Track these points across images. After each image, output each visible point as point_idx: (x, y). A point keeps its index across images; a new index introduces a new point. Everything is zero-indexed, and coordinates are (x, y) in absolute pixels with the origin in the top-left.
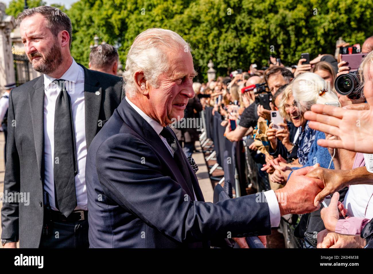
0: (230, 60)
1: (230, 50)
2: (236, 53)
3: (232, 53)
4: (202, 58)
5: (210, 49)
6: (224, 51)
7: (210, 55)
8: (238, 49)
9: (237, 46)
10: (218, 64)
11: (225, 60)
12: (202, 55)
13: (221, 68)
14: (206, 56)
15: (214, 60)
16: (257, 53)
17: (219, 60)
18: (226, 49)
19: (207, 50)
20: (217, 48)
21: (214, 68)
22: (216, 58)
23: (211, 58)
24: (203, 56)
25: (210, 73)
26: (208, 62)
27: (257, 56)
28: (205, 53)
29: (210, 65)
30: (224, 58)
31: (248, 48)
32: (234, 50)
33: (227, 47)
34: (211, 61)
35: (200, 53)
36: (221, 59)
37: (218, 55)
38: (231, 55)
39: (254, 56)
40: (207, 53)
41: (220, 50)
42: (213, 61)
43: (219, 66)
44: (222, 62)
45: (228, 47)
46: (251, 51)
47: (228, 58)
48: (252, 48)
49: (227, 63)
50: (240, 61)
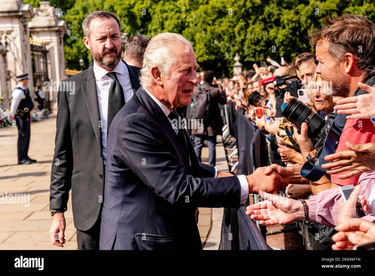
0: (257, 53)
1: (257, 42)
2: (264, 46)
3: (259, 46)
4: (228, 50)
5: (236, 42)
6: (252, 44)
7: (236, 48)
8: (265, 42)
9: (265, 39)
10: (245, 57)
11: (252, 53)
12: (228, 48)
13: (248, 61)
14: (232, 49)
15: (241, 53)
16: (287, 46)
17: (246, 53)
18: (253, 42)
19: (233, 43)
20: (243, 41)
21: (240, 61)
22: (243, 51)
23: (238, 51)
24: (229, 49)
25: (236, 66)
26: (234, 56)
27: (286, 49)
28: (231, 46)
29: (237, 58)
30: (251, 51)
31: (276, 41)
32: (262, 43)
33: (254, 40)
34: (237, 54)
35: (226, 46)
36: (248, 52)
37: (245, 48)
38: (258, 49)
39: (283, 49)
40: (233, 46)
41: (247, 43)
42: (239, 54)
43: (246, 60)
44: (249, 55)
45: (256, 39)
46: (280, 44)
47: (256, 51)
48: (281, 40)
49: (254, 57)
50: (268, 54)
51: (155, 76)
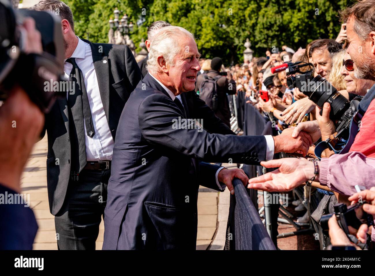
0: (270, 39)
1: (270, 27)
2: (277, 31)
3: (272, 31)
4: (238, 36)
5: (246, 26)
6: (264, 28)
7: (247, 33)
8: (279, 26)
9: (278, 23)
10: (257, 43)
11: (264, 38)
12: (238, 33)
13: (259, 48)
14: (242, 34)
15: (252, 39)
16: (302, 31)
17: (258, 38)
18: (265, 26)
19: (243, 27)
20: (254, 26)
21: (251, 48)
22: (254, 36)
23: (248, 37)
24: (240, 34)
25: (247, 53)
26: (244, 42)
27: (302, 34)
28: (241, 31)
29: (247, 44)
30: (263, 37)
31: (291, 25)
32: (275, 28)
33: (266, 24)
34: (247, 40)
35: (235, 31)
36: (260, 37)
37: (257, 33)
38: (271, 34)
39: (298, 34)
40: (244, 30)
41: (259, 27)
42: (250, 40)
43: (257, 46)
44: (261, 41)
45: (268, 24)
46: (295, 29)
47: (268, 36)
48: (296, 25)
49: (266, 43)
50: (282, 40)
51: (161, 64)
